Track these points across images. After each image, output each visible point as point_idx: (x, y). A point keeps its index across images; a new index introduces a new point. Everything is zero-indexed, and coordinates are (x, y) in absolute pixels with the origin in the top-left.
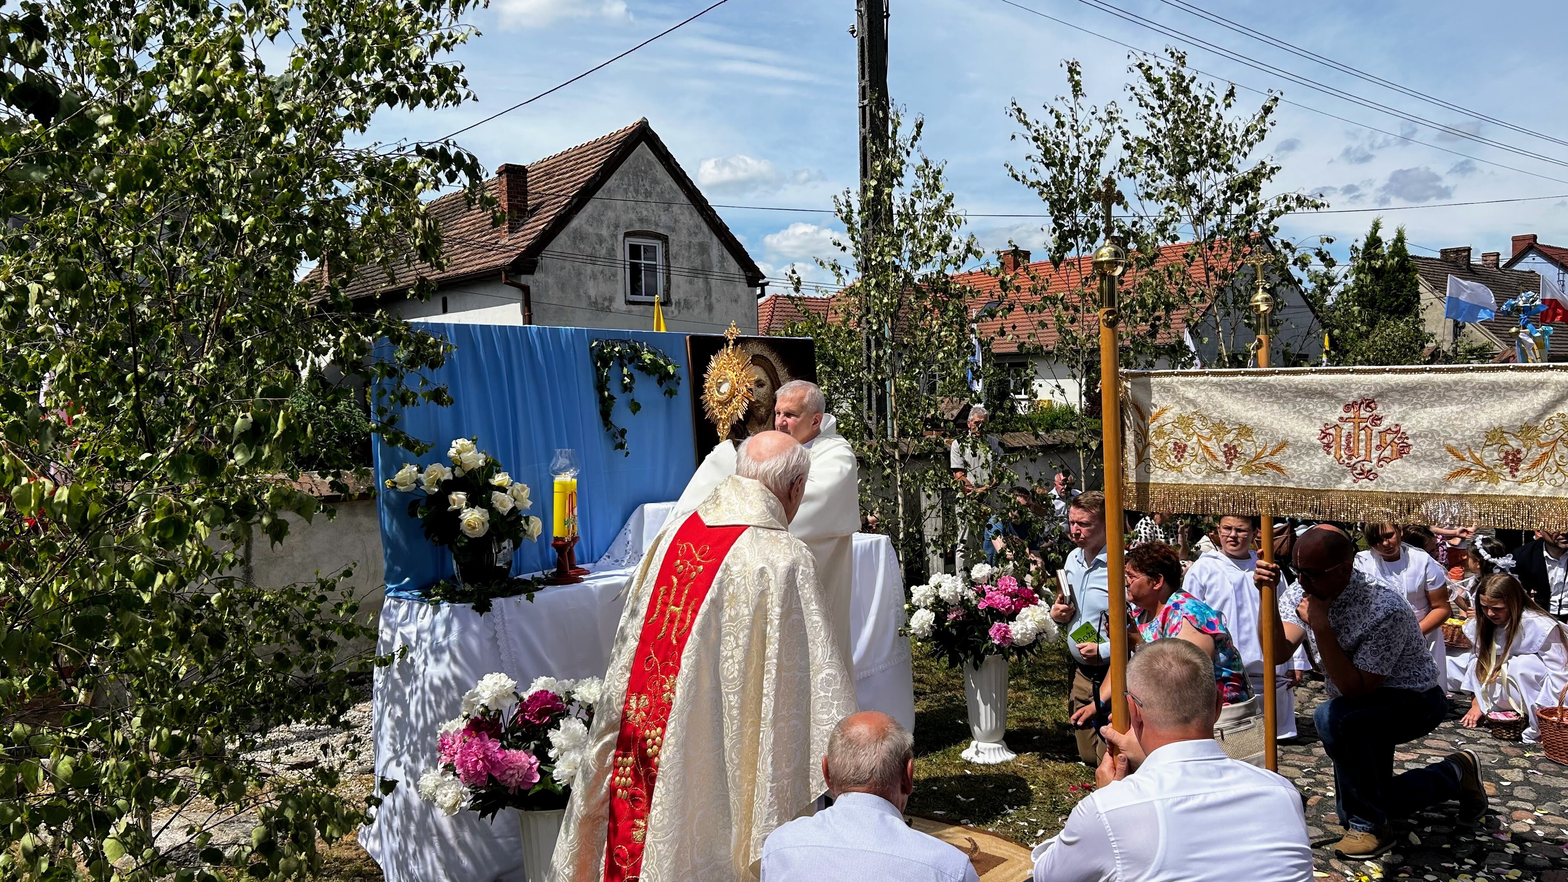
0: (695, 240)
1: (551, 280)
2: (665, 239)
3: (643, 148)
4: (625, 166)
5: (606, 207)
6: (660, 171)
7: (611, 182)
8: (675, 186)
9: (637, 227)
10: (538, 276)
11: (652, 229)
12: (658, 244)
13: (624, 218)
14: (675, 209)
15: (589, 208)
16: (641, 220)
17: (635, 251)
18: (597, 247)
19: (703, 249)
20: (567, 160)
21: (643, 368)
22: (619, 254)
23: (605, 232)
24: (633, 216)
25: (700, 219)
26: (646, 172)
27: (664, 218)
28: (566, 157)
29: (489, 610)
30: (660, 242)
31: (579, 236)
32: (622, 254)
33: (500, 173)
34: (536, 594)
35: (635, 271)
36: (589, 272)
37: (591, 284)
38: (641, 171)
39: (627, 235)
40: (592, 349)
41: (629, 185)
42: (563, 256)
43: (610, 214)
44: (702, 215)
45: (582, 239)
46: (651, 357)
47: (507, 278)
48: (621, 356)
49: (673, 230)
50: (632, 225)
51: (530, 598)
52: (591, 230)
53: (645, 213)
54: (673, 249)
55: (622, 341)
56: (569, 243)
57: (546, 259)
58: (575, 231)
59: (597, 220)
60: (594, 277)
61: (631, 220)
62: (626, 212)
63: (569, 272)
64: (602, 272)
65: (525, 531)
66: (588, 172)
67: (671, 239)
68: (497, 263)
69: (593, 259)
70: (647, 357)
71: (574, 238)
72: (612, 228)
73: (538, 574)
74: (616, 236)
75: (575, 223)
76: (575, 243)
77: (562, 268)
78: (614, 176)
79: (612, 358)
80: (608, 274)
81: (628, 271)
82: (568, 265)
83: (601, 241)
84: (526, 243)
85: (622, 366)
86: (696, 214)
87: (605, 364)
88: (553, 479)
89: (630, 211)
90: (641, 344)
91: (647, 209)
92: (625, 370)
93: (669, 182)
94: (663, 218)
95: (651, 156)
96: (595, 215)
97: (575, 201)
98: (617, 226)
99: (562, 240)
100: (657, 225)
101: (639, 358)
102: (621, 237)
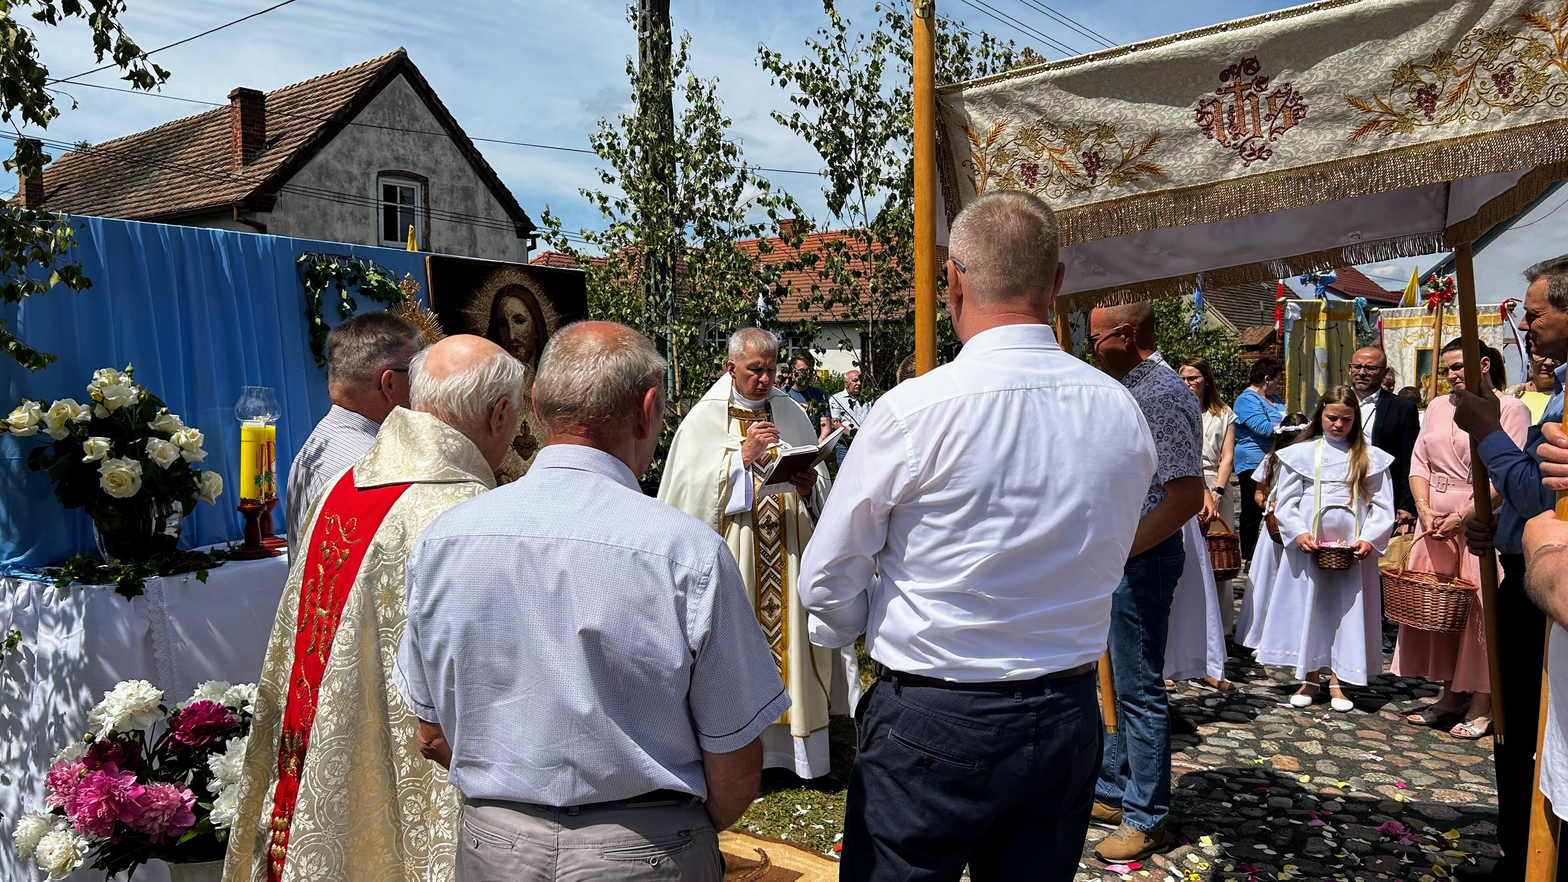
0: (459, 184)
1: (292, 220)
2: (424, 181)
3: (400, 81)
4: (379, 98)
5: (357, 142)
6: (419, 107)
7: (364, 115)
8: (436, 124)
9: (392, 166)
10: (277, 214)
11: (410, 169)
12: (416, 186)
13: (378, 156)
14: (437, 149)
15: (337, 142)
16: (397, 159)
17: (390, 193)
18: (346, 185)
19: (468, 194)
20: (313, 89)
21: (368, 292)
22: (372, 194)
23: (355, 170)
24: (388, 154)
25: (464, 161)
26: (403, 107)
27: (424, 158)
28: (313, 85)
29: (141, 593)
30: (418, 184)
31: (325, 173)
32: (375, 192)
33: (232, 98)
34: (210, 572)
35: (390, 214)
36: (336, 213)
37: (338, 226)
38: (398, 105)
39: (381, 174)
40: (299, 265)
41: (384, 120)
42: (306, 192)
43: (362, 150)
44: (466, 157)
45: (329, 176)
46: (379, 278)
47: (239, 215)
48: (339, 275)
49: (434, 172)
50: (386, 164)
51: (203, 577)
52: (339, 166)
53: (402, 151)
54: (434, 192)
55: (340, 257)
56: (313, 179)
57: (285, 196)
58: (321, 166)
59: (345, 155)
60: (342, 218)
61: (386, 158)
62: (380, 149)
63: (313, 212)
64: (351, 214)
65: (198, 489)
66: (336, 102)
67: (431, 181)
68: (228, 197)
69: (341, 198)
70: (373, 278)
71: (320, 174)
72: (364, 166)
73: (221, 546)
74: (368, 175)
75: (321, 157)
76: (321, 181)
77: (305, 207)
78: (367, 109)
79: (327, 276)
80: (359, 216)
81: (381, 212)
82: (312, 203)
83: (351, 178)
84: (262, 177)
85: (340, 288)
86: (460, 156)
87: (318, 283)
88: (239, 425)
89: (385, 148)
90: (366, 262)
91: (404, 148)
92: (344, 294)
93: (429, 119)
94: (422, 158)
95: (410, 90)
96: (345, 150)
97: (321, 133)
98: (369, 164)
99: (305, 176)
100: (415, 165)
101: (364, 280)
102: (374, 176)
